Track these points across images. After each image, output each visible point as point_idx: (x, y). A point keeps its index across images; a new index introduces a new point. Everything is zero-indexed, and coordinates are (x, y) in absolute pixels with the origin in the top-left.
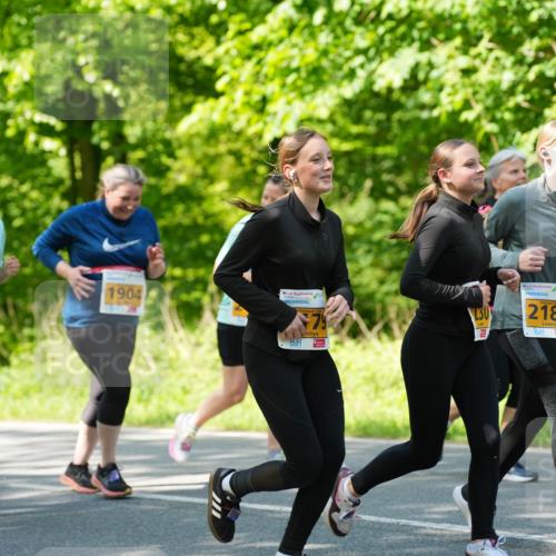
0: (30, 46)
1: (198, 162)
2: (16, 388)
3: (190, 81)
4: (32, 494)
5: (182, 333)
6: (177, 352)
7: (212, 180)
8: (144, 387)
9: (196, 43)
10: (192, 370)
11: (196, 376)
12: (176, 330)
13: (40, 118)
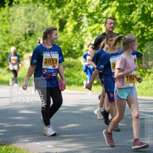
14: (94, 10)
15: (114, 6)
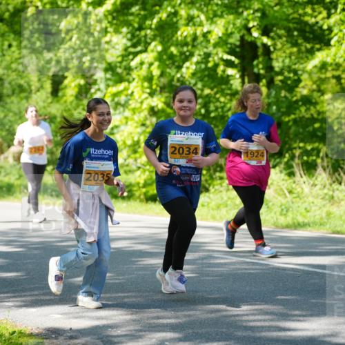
0: (221, 16)
1: (314, 83)
2: (213, 204)
3: (311, 36)
4: (226, 261)
5: (305, 178)
6: (302, 189)
7: (323, 93)
8: (283, 207)
9: (316, 14)
10: (311, 199)
11: (313, 203)
12: (302, 177)
13: (226, 57)
14: (118, 57)
15: (152, 51)
